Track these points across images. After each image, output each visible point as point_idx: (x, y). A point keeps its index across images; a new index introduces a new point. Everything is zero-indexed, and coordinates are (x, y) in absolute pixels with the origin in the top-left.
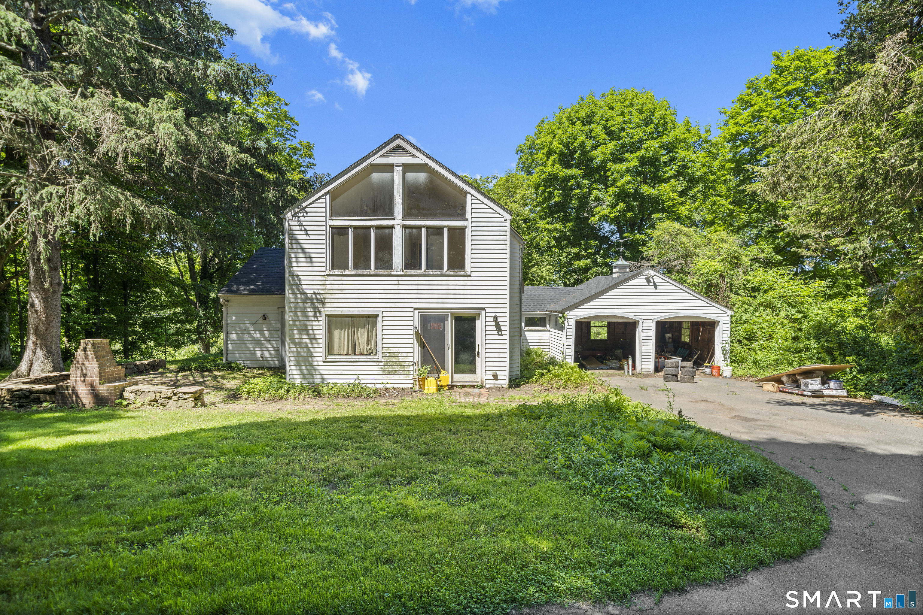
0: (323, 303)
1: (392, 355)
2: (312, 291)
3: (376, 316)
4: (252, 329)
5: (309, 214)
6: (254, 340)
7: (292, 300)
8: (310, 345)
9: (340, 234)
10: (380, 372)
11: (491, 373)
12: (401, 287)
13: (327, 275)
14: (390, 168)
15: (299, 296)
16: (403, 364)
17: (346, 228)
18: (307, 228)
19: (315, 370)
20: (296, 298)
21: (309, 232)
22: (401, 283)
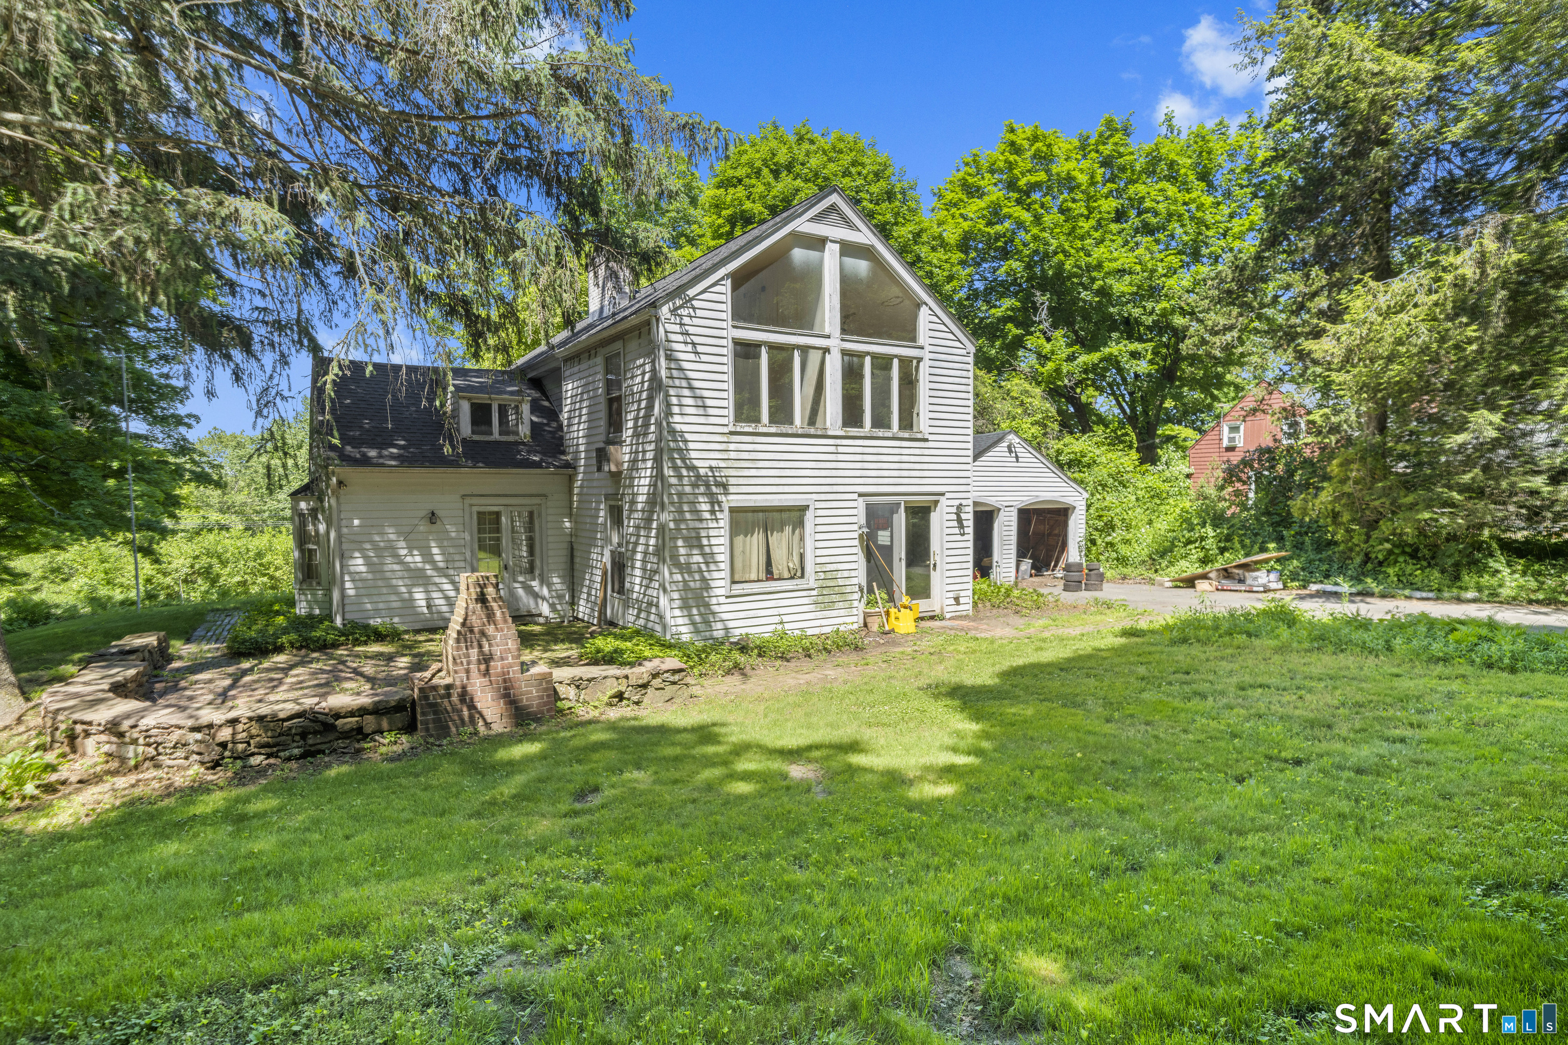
0: (725, 486)
1: (829, 575)
2: (707, 464)
3: (804, 509)
4: (402, 544)
5: (699, 313)
6: (409, 570)
7: (673, 481)
8: (703, 567)
9: (747, 356)
10: (812, 607)
11: (951, 595)
12: (841, 457)
13: (732, 433)
14: (819, 243)
15: (685, 472)
16: (844, 590)
17: (757, 345)
18: (696, 339)
19: (714, 613)
20: (680, 477)
21: (700, 349)
22: (841, 449)
